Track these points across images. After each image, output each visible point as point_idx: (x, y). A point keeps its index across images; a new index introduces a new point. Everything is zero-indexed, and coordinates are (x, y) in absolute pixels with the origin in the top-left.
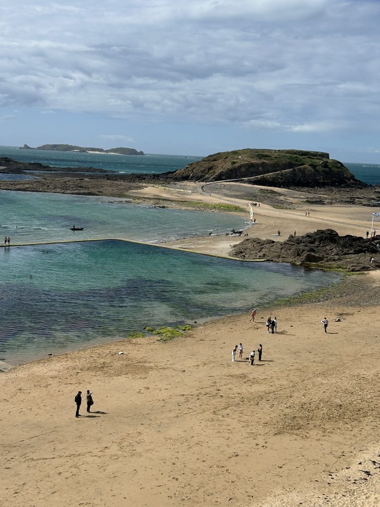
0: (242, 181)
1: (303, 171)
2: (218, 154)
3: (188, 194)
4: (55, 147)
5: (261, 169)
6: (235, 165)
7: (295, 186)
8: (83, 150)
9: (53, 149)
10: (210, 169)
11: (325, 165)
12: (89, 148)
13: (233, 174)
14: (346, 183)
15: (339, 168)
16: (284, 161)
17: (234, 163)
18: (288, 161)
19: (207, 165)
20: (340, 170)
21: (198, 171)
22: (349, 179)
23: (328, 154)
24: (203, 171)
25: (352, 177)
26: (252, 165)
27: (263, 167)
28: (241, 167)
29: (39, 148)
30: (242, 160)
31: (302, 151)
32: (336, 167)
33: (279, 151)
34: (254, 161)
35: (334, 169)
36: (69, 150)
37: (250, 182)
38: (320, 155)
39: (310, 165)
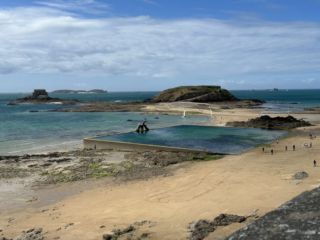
0: (187, 101)
1: (212, 95)
2: (168, 89)
3: (169, 108)
4: (60, 91)
5: (194, 95)
6: (183, 94)
7: (210, 102)
8: (76, 92)
9: (59, 92)
10: (171, 96)
11: (221, 91)
12: (78, 91)
13: (182, 98)
14: (231, 99)
15: (227, 92)
16: (204, 91)
17: (182, 93)
18: (205, 91)
19: (169, 95)
20: (227, 93)
21: (165, 97)
22: (232, 97)
23: (220, 87)
24: (168, 98)
25: (233, 96)
26: (190, 94)
27: (195, 94)
28: (185, 94)
29: (52, 92)
30: (185, 92)
31: (208, 86)
32: (225, 92)
33: (198, 86)
34: (191, 92)
35: (225, 93)
36: (68, 92)
37: (191, 101)
38: (216, 87)
39: (215, 92)
